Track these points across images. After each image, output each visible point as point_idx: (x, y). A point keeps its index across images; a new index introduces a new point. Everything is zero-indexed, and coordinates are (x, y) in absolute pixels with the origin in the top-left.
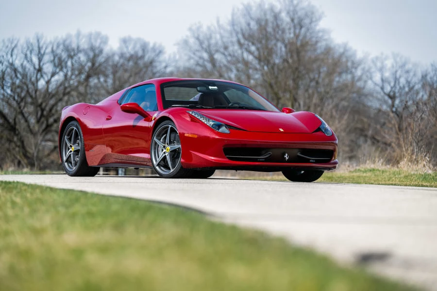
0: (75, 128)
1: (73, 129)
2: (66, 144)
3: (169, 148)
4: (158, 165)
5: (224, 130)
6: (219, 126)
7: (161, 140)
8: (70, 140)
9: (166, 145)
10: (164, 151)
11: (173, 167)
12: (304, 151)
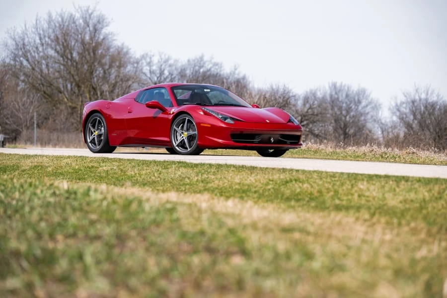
0: (98, 118)
1: (97, 119)
2: (90, 129)
3: (186, 133)
4: (178, 146)
5: (228, 121)
6: (226, 119)
7: (180, 128)
8: (94, 126)
9: (184, 132)
10: (183, 135)
11: (190, 147)
12: (283, 136)
